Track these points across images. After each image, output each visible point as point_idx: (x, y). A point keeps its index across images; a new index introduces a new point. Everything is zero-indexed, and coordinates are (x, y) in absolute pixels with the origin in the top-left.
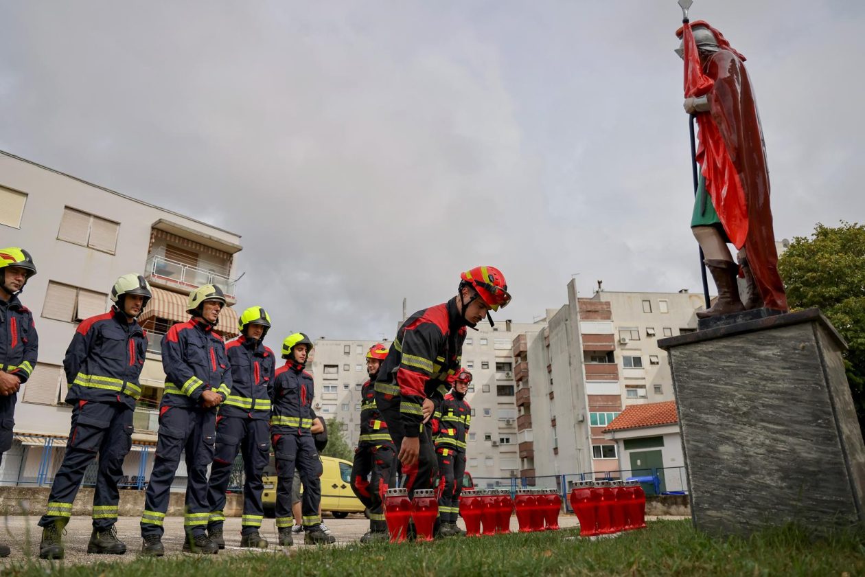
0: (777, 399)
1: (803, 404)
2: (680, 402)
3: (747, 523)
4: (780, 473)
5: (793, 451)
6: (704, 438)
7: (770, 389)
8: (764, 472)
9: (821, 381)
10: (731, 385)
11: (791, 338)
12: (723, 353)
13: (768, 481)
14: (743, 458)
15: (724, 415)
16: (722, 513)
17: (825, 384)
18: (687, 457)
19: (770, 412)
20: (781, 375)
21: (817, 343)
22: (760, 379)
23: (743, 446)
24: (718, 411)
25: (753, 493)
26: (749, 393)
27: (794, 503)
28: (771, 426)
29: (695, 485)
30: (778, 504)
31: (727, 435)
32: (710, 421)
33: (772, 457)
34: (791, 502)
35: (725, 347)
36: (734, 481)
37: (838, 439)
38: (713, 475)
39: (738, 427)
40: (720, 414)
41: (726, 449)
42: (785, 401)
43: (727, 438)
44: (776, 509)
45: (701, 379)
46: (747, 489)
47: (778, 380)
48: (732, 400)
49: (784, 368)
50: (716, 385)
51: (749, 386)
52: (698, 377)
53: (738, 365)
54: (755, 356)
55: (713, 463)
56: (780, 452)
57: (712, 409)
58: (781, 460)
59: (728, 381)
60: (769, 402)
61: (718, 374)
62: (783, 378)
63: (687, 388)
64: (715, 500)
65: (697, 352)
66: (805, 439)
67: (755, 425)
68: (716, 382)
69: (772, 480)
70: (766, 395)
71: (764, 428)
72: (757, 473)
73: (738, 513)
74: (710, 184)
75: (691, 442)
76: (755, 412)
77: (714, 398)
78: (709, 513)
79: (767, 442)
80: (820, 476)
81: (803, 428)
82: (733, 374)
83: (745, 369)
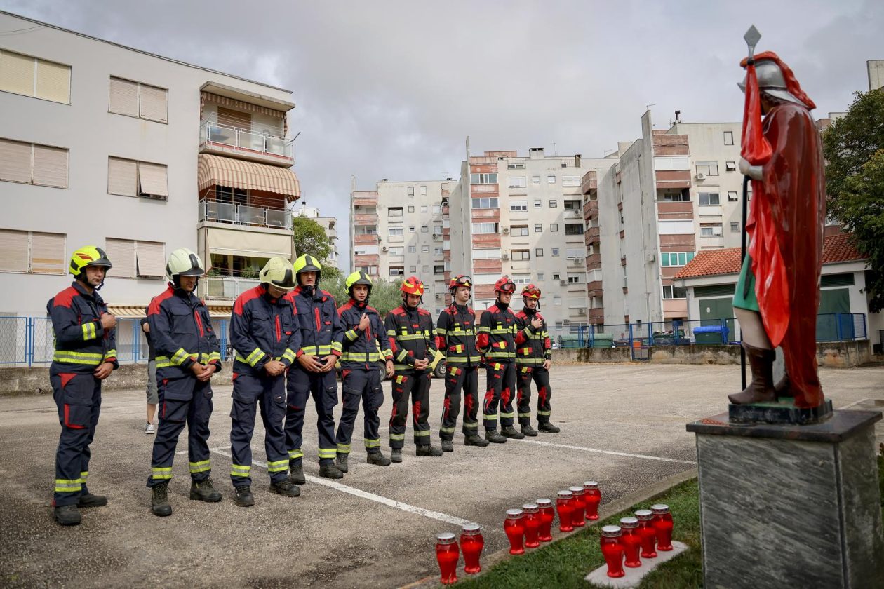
0: (792, 505)
1: (814, 516)
4: (784, 570)
5: (798, 554)
6: (721, 523)
7: (785, 495)
8: (770, 566)
9: (834, 500)
10: (750, 482)
11: (811, 453)
12: (746, 451)
13: (773, 573)
15: (740, 507)
17: (837, 503)
19: (783, 515)
20: (797, 485)
21: (836, 462)
22: (778, 483)
23: (755, 538)
24: (736, 502)
25: (759, 581)
26: (766, 493)
28: (782, 528)
29: (709, 561)
31: (742, 526)
32: (727, 509)
33: (779, 555)
35: (749, 445)
36: (743, 566)
37: (841, 555)
38: (725, 556)
39: (752, 521)
40: (737, 506)
41: (739, 537)
42: (798, 509)
43: (742, 529)
45: (724, 470)
46: (754, 576)
47: (794, 488)
48: (750, 496)
49: (801, 479)
50: (738, 479)
51: (766, 487)
52: (720, 467)
53: (759, 465)
54: (775, 461)
55: (726, 546)
56: (786, 552)
57: (731, 499)
58: (787, 559)
59: (748, 478)
60: (784, 506)
61: (740, 469)
62: (800, 487)
64: (724, 578)
65: (722, 443)
66: (812, 548)
67: (767, 523)
68: (737, 476)
69: (777, 574)
70: (780, 499)
71: (776, 528)
72: (764, 565)
74: (756, 267)
75: (709, 524)
76: (769, 512)
77: (734, 490)
79: (777, 541)
80: (820, 582)
81: (811, 537)
82: (753, 472)
83: (764, 470)
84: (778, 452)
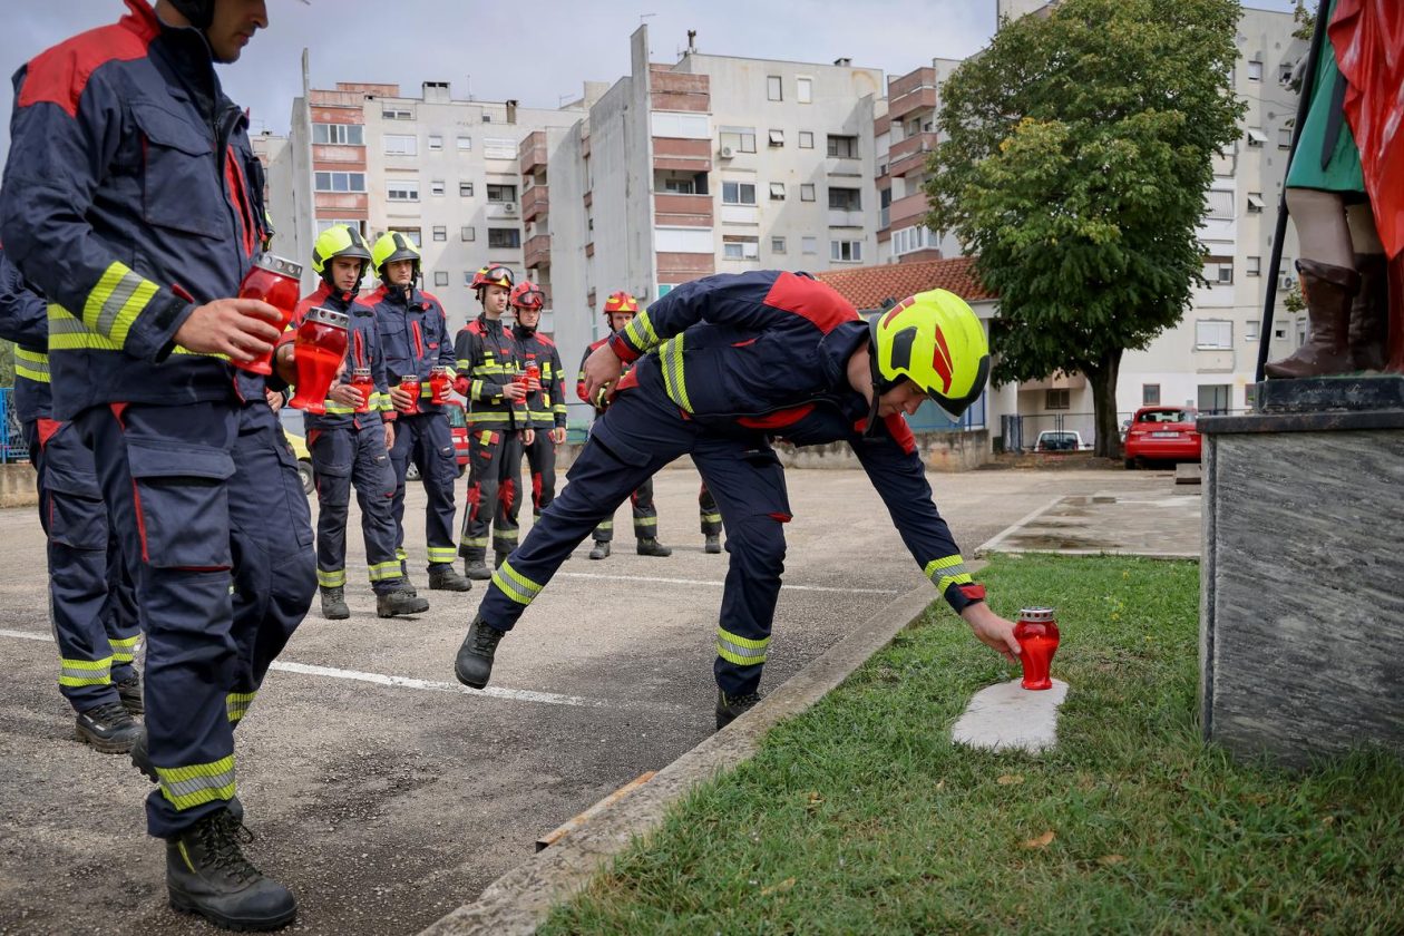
2: (1218, 535)
3: (1304, 741)
4: (1380, 673)
6: (1253, 602)
7: (1397, 535)
8: (1351, 667)
10: (1326, 518)
12: (1321, 460)
13: (1355, 681)
14: (1320, 642)
15: (1299, 568)
16: (1262, 722)
18: (1216, 630)
19: (1388, 573)
22: (1383, 515)
23: (1323, 622)
24: (1291, 559)
25: (1324, 698)
26: (1356, 536)
27: (1393, 719)
28: (1384, 596)
30: (1363, 718)
31: (1298, 601)
32: (1272, 574)
33: (1373, 646)
34: (1387, 718)
35: (1329, 449)
36: (1295, 676)
38: (1259, 662)
39: (1322, 590)
40: (1292, 566)
41: (1290, 625)
43: (1298, 607)
44: (1357, 724)
45: (1269, 501)
46: (1316, 690)
48: (1321, 544)
50: (1296, 515)
51: (1359, 524)
52: (1263, 497)
53: (1346, 484)
54: (1382, 474)
55: (1263, 644)
56: (1388, 639)
57: (1281, 554)
58: (1387, 651)
59: (1320, 511)
60: (1391, 556)
61: (1304, 495)
63: (1240, 513)
64: (1253, 701)
65: (1271, 450)
67: (1353, 591)
68: (1297, 509)
69: (1363, 681)
70: (1386, 545)
71: (1371, 598)
72: (1340, 668)
73: (1291, 725)
75: (1228, 606)
76: (1360, 570)
77: (1289, 536)
78: (1239, 720)
79: (1370, 621)
82: (1332, 500)
83: (1358, 494)
84: (1389, 455)
